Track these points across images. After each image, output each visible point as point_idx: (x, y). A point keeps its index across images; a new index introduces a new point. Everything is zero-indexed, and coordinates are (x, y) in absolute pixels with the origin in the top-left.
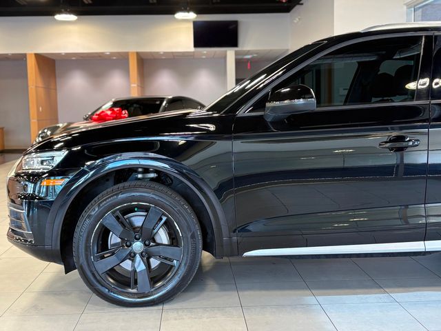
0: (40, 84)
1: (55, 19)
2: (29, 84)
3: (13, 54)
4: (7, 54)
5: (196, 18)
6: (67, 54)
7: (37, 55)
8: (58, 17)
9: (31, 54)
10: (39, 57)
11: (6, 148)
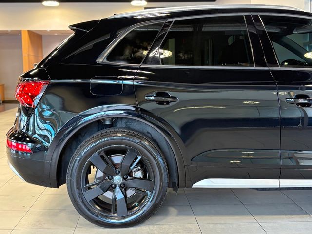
0: (31, 53)
1: (43, 5)
2: (23, 53)
3: (11, 31)
4: (7, 31)
5: (147, 5)
6: (51, 31)
7: (29, 32)
8: (45, 3)
9: (25, 31)
10: (32, 34)
11: (6, 99)
